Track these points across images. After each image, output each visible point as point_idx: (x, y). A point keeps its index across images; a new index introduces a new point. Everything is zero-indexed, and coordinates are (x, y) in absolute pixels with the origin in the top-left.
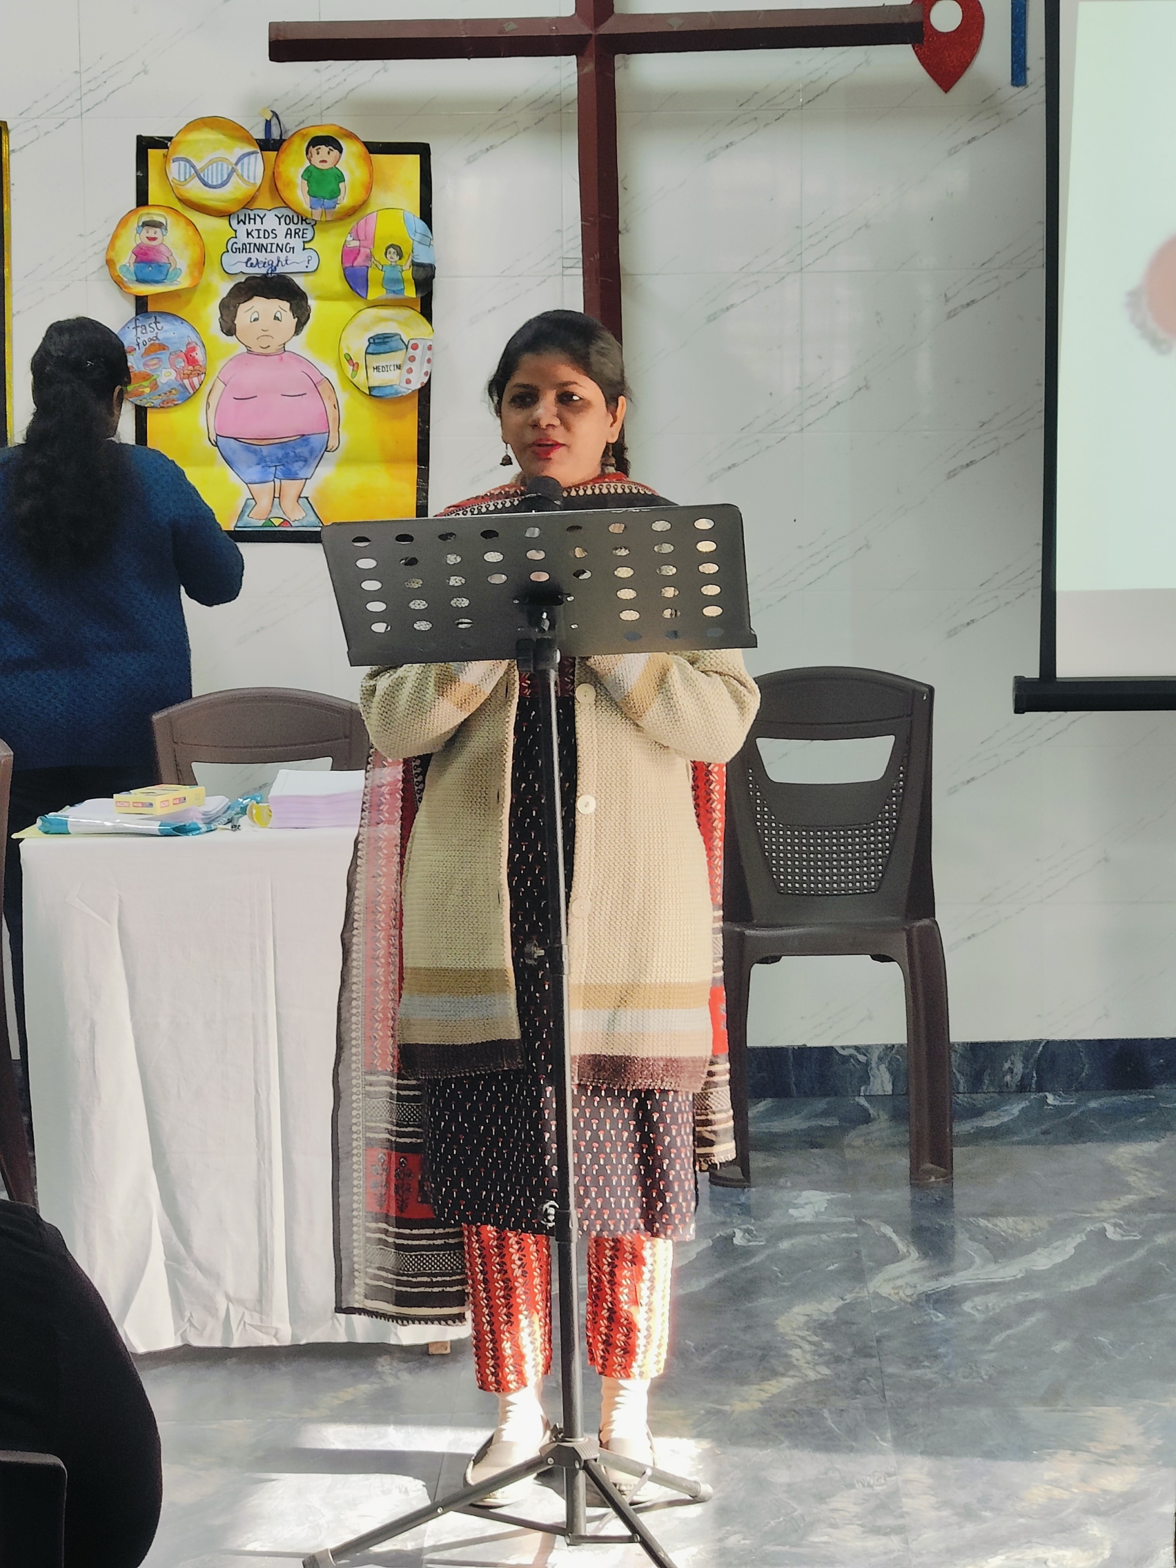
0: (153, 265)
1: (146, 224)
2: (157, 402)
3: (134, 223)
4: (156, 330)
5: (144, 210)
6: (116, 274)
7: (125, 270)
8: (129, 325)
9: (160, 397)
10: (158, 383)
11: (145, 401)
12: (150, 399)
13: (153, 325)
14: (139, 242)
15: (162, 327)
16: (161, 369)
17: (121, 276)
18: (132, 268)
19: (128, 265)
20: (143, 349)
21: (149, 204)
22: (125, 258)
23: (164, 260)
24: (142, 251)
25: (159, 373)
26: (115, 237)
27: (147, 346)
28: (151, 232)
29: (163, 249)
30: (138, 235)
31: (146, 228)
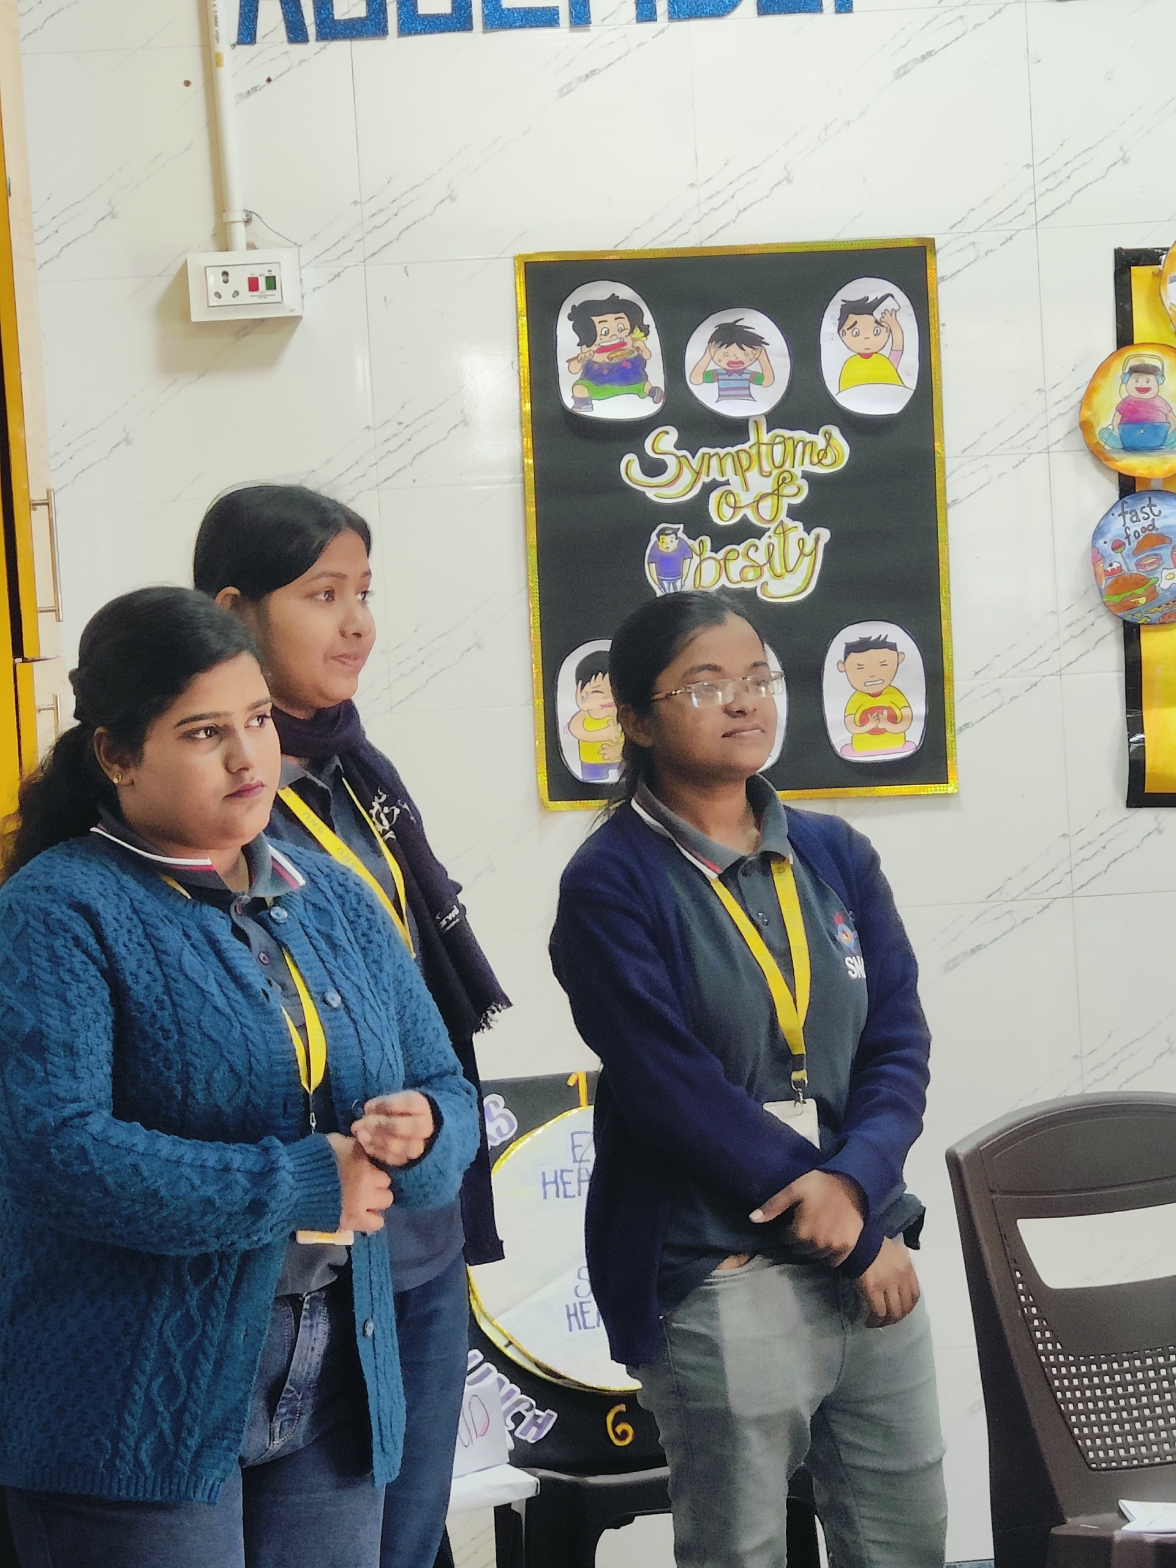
0: (1145, 427)
1: (1134, 370)
2: (1155, 616)
3: (1118, 369)
4: (1152, 517)
5: (1129, 352)
6: (1095, 442)
7: (1106, 435)
8: (1113, 511)
9: (1160, 610)
10: (1158, 588)
11: (1139, 615)
12: (1146, 612)
13: (1147, 510)
14: (1125, 395)
15: (1160, 512)
16: (1160, 569)
17: (1103, 443)
18: (1116, 432)
19: (1111, 427)
20: (1134, 544)
21: (1135, 342)
22: (1107, 419)
23: (1161, 418)
24: (1130, 407)
25: (1156, 575)
26: (1091, 390)
27: (1141, 538)
28: (1143, 381)
29: (1158, 403)
30: (1124, 385)
31: (1134, 375)
